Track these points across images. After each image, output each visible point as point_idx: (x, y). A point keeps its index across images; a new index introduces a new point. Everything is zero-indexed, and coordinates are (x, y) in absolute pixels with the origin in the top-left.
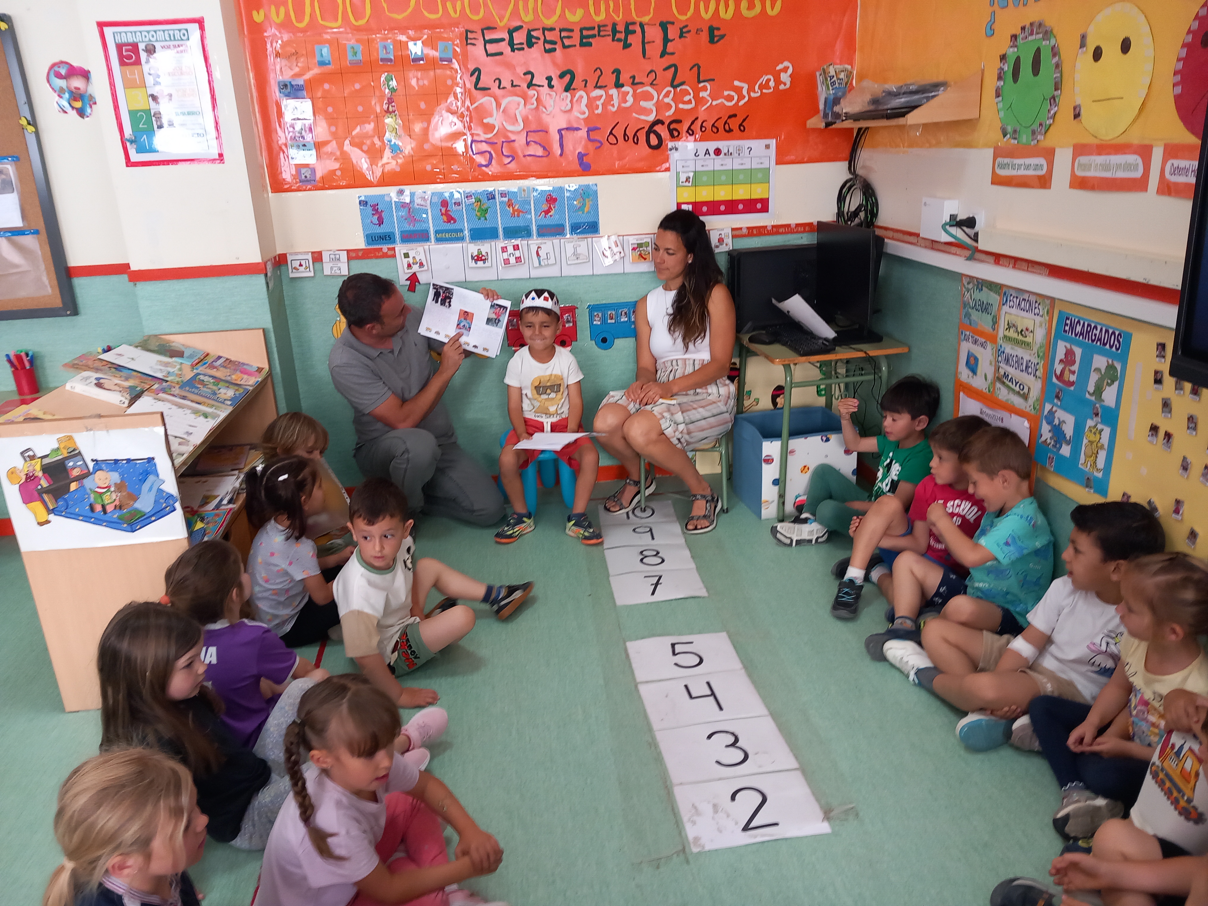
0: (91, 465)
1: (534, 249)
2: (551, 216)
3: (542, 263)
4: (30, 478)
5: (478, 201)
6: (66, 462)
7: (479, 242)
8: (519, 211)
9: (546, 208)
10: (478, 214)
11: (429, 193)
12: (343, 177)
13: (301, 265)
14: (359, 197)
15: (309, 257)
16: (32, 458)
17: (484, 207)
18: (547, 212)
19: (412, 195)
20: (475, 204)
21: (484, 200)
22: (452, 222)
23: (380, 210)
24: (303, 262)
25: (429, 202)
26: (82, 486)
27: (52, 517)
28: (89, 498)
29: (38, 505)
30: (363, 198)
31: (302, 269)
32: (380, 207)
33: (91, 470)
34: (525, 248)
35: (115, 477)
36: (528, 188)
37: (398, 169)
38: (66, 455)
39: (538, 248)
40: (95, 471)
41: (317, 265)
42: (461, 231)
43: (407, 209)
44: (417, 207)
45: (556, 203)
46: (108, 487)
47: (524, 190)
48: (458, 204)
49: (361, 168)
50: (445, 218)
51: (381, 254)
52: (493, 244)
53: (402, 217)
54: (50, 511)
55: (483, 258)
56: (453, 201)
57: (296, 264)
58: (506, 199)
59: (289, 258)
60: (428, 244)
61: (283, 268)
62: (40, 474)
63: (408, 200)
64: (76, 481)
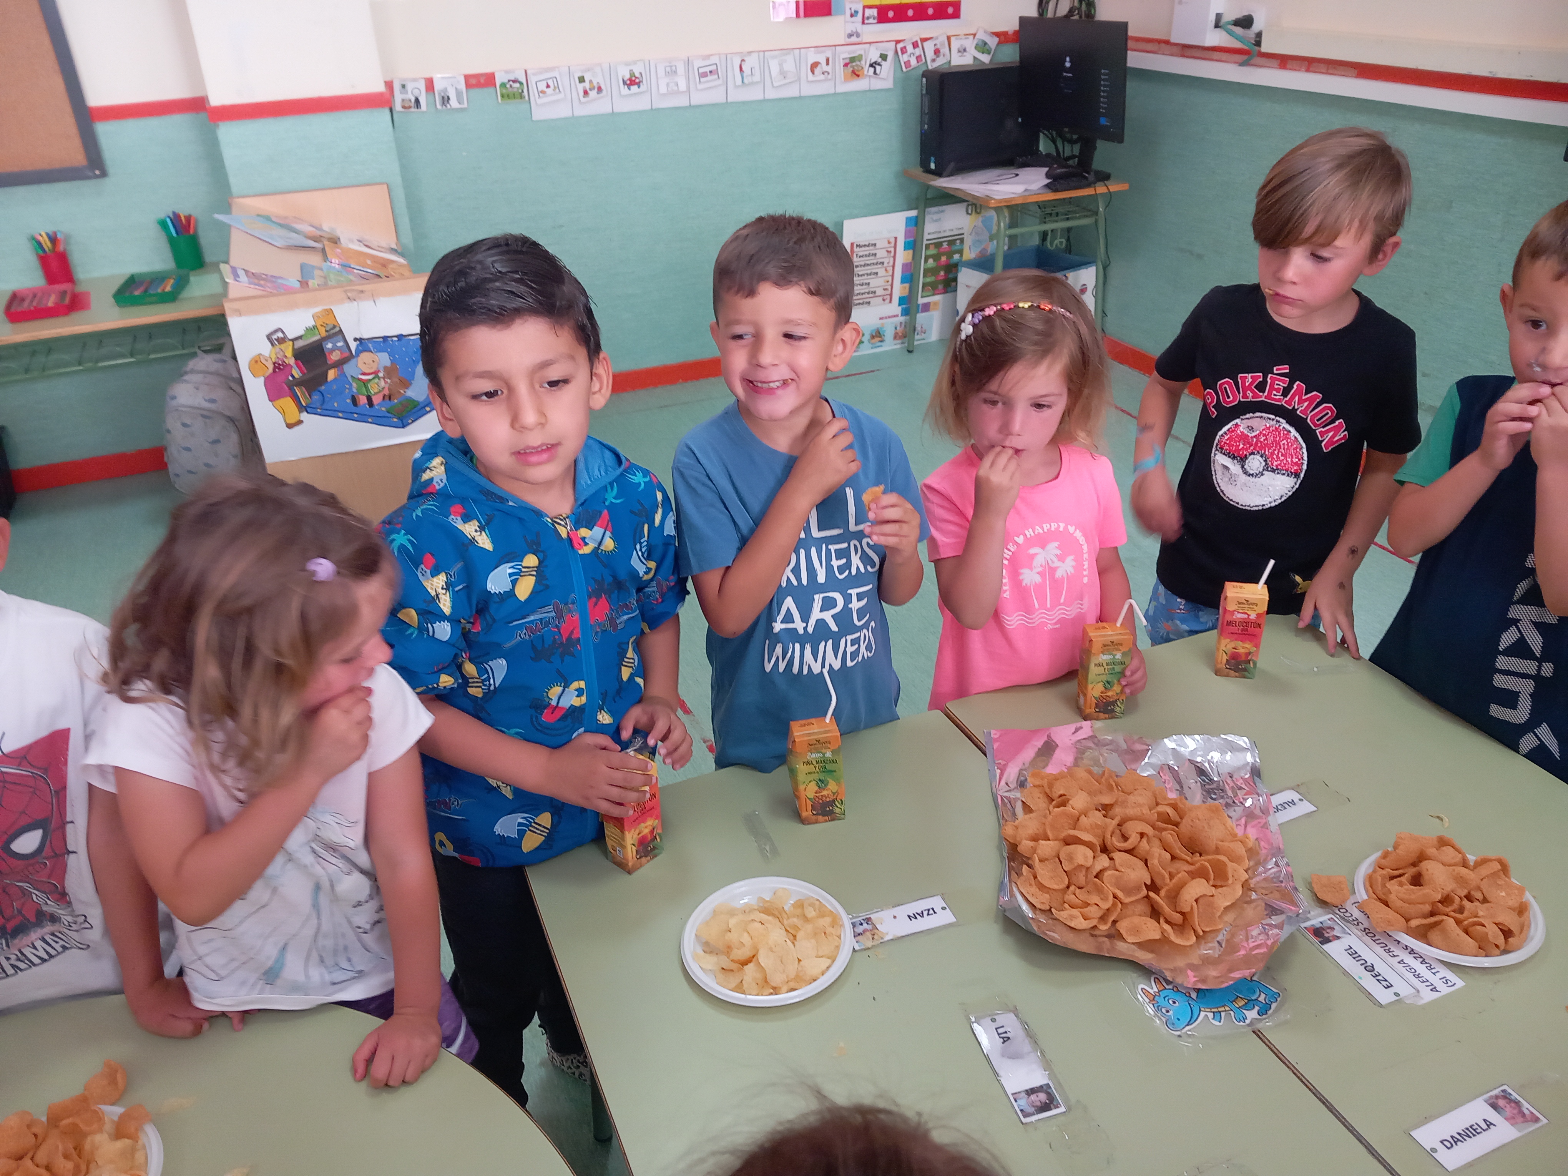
0: (353, 345)
4: (279, 367)
6: (324, 343)
16: (281, 341)
26: (343, 374)
27: (304, 416)
28: (350, 389)
29: (288, 402)
33: (354, 352)
35: (384, 359)
38: (324, 334)
40: (359, 352)
46: (376, 373)
54: (302, 408)
55: (637, 81)
62: (291, 361)
64: (334, 367)
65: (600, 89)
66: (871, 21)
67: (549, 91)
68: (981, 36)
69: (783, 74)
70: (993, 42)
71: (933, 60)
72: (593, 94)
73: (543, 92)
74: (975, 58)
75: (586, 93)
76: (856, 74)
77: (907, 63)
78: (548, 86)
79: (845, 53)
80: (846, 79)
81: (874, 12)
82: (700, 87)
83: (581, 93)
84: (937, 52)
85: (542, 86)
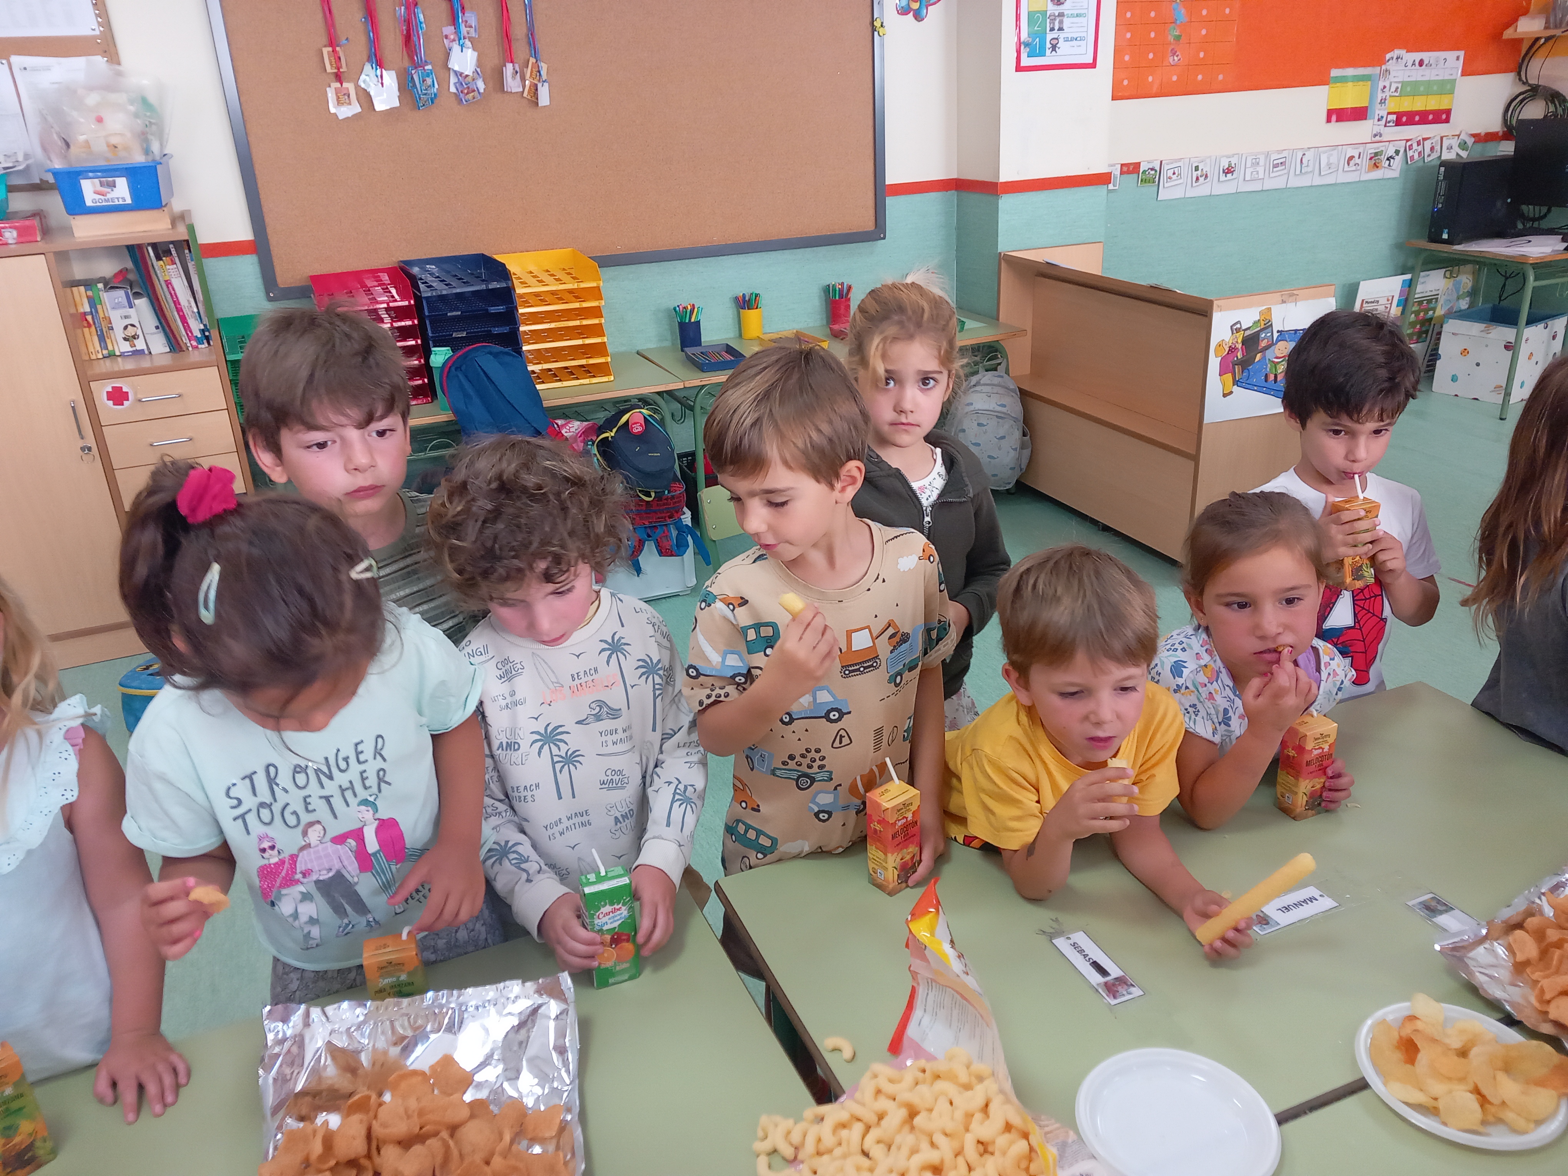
0: (1276, 335)
4: (1232, 350)
6: (1261, 333)
16: (1238, 330)
26: (1265, 357)
27: (1235, 388)
28: (1266, 369)
29: (1229, 377)
33: (1275, 341)
37: (1175, 79)
38: (1262, 326)
40: (1278, 341)
46: (1286, 357)
54: (1235, 382)
62: (1239, 346)
64: (1261, 352)
65: (1206, 176)
66: (1391, 124)
67: (1174, 177)
68: (1462, 137)
69: (1329, 165)
70: (1470, 141)
71: (1429, 156)
72: (1201, 179)
73: (1170, 178)
74: (1458, 154)
75: (1197, 179)
76: (1376, 166)
77: (1412, 157)
78: (1174, 174)
79: (1372, 149)
80: (1369, 171)
81: (1394, 117)
82: (1272, 175)
83: (1194, 179)
84: (1432, 149)
85: (1170, 173)
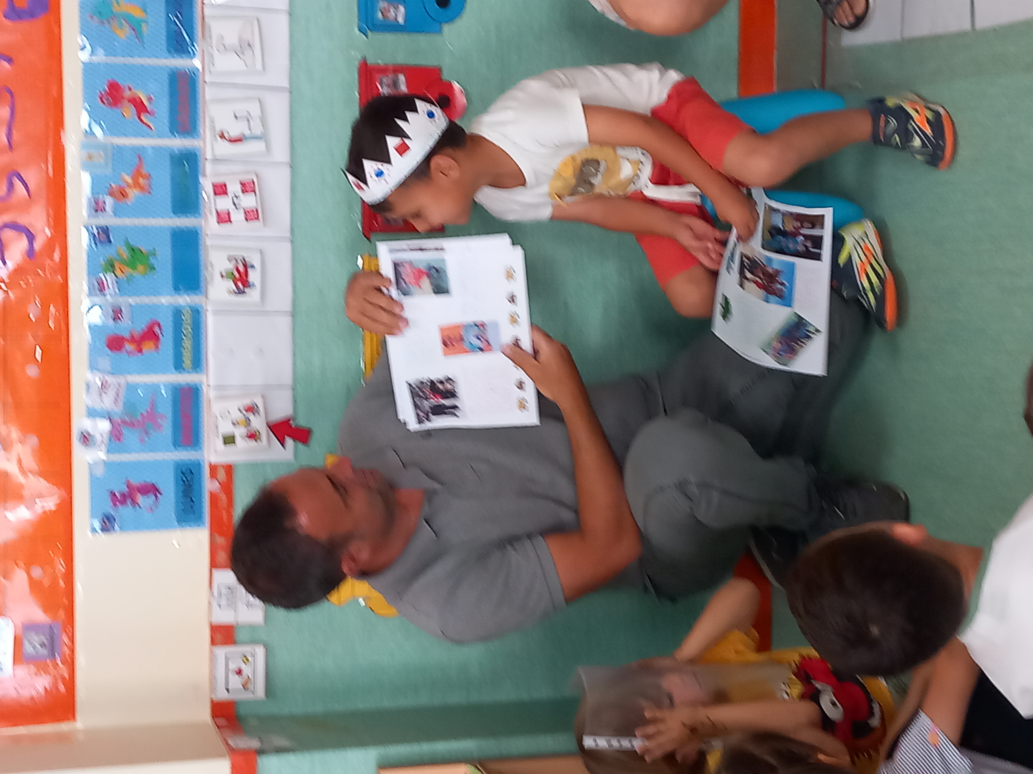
1: (224, 148)
2: (150, 99)
3: (258, 130)
5: (111, 266)
7: (204, 273)
8: (137, 174)
9: (133, 109)
10: (140, 268)
11: (89, 376)
12: (47, 563)
13: (239, 672)
14: (94, 530)
15: (221, 652)
17: (125, 254)
18: (140, 108)
19: (92, 413)
20: (118, 272)
21: (109, 252)
22: (157, 329)
23: (125, 489)
24: (233, 666)
25: (110, 379)
30: (97, 525)
31: (247, 670)
32: (120, 488)
34: (223, 168)
36: (84, 146)
37: (33, 440)
39: (222, 136)
41: (240, 635)
42: (177, 313)
43: (125, 431)
44: (121, 404)
45: (120, 82)
47: (90, 157)
48: (117, 314)
49: (28, 521)
50: (148, 347)
51: (223, 497)
52: (209, 242)
53: (142, 440)
55: (241, 268)
56: (111, 322)
57: (236, 682)
58: (109, 202)
59: (222, 695)
60: (205, 388)
61: (242, 711)
63: (104, 426)
